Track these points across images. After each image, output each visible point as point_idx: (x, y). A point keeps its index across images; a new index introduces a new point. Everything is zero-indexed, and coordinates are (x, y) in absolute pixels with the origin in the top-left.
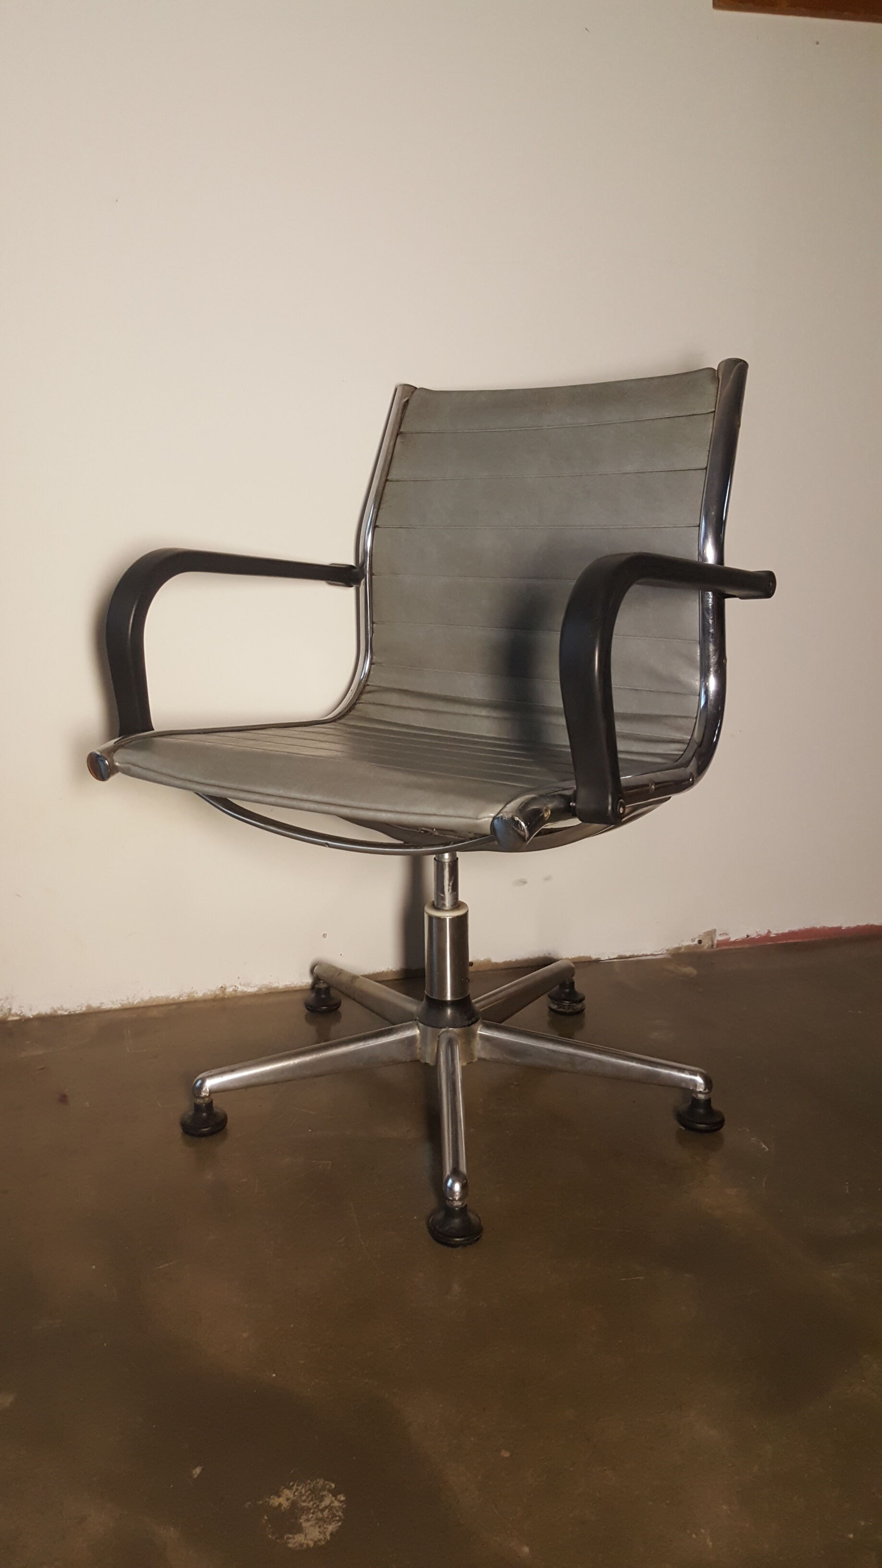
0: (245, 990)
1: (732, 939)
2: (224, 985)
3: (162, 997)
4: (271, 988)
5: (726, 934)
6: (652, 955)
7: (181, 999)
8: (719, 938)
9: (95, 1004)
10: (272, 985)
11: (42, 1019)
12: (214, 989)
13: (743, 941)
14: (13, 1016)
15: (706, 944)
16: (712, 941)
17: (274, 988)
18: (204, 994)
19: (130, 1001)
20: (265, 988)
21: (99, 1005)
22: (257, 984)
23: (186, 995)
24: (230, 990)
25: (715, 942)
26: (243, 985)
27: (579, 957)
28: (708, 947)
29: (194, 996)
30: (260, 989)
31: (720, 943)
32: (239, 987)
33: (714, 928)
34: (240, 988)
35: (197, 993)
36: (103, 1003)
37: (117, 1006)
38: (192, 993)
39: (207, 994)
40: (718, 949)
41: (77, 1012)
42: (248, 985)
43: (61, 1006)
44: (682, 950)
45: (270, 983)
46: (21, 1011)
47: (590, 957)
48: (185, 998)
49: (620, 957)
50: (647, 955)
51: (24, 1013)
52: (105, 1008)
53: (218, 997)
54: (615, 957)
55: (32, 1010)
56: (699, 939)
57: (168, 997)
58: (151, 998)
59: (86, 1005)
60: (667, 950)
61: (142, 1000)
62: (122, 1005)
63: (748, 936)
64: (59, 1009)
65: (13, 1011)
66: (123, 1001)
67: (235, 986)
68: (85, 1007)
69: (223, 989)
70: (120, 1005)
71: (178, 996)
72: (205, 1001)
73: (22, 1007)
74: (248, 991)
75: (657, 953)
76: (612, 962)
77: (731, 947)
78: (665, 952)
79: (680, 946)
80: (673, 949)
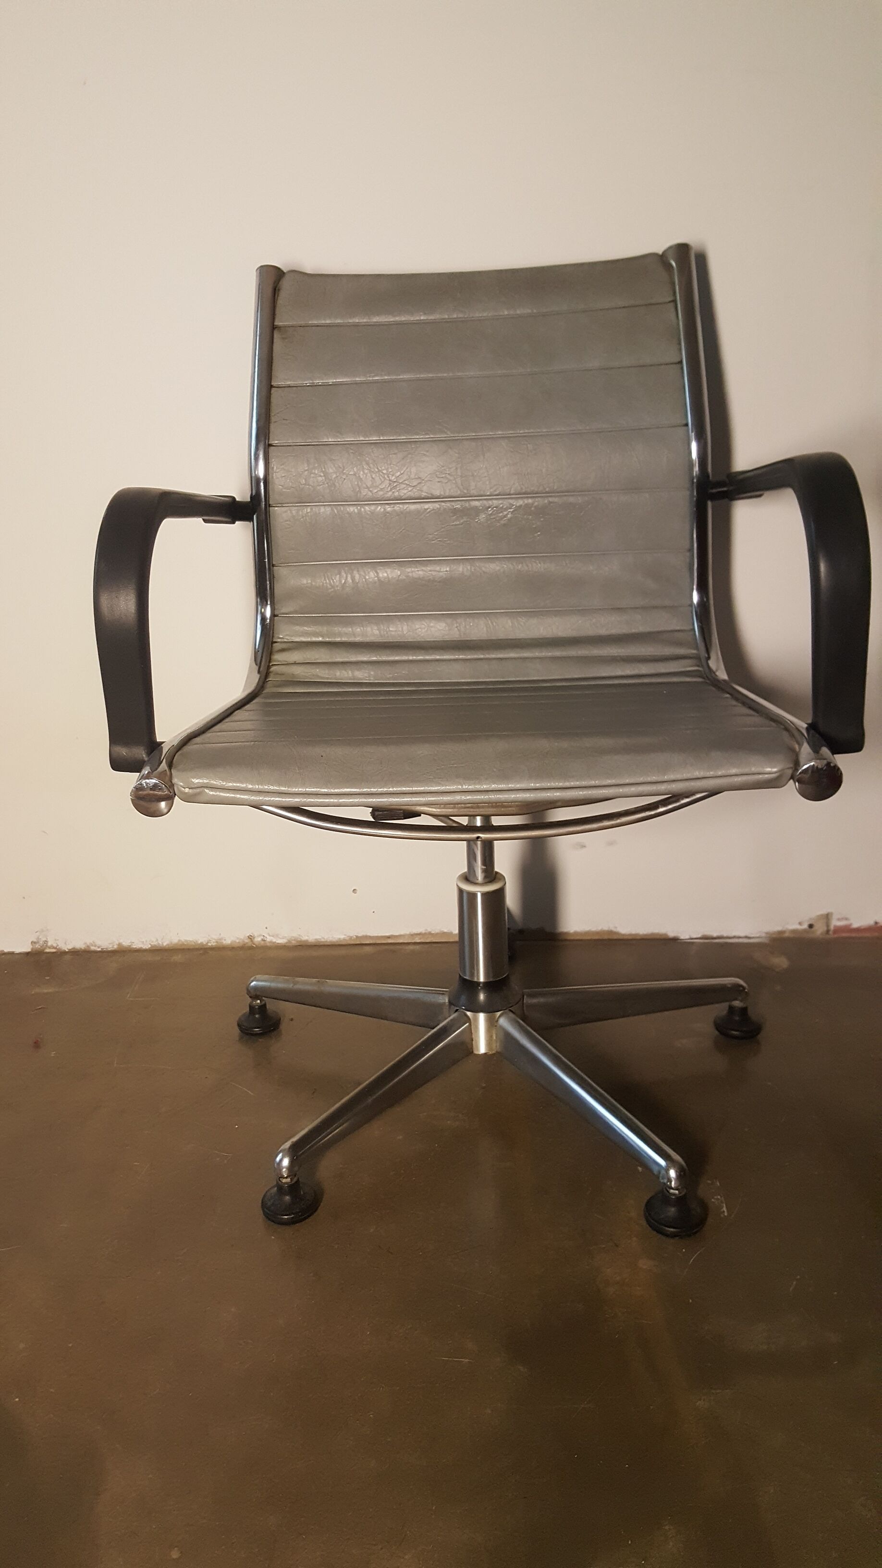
0: (274, 941)
1: (855, 925)
2: (252, 934)
3: (191, 941)
4: (301, 941)
5: (846, 919)
6: (746, 937)
7: (210, 944)
8: (835, 923)
9: (126, 943)
10: (302, 938)
11: (75, 953)
12: (242, 938)
13: (869, 929)
14: (50, 948)
15: (820, 930)
16: (828, 925)
17: (304, 941)
18: (232, 942)
19: (161, 943)
20: (294, 940)
21: (129, 944)
22: (286, 935)
23: (214, 941)
24: (258, 939)
25: (832, 928)
26: (271, 936)
27: (652, 934)
28: (822, 934)
29: (223, 943)
30: (289, 941)
31: (838, 930)
32: (268, 937)
33: (829, 911)
34: (268, 939)
35: (225, 940)
36: (133, 943)
37: (147, 946)
38: (220, 939)
39: (235, 942)
40: (836, 936)
41: (109, 949)
42: (277, 936)
43: (94, 943)
44: (787, 935)
45: (299, 935)
46: (57, 943)
47: (666, 935)
48: (214, 944)
49: (705, 937)
50: (739, 937)
51: (60, 946)
52: (136, 948)
53: (246, 945)
54: (699, 936)
55: (67, 943)
56: (809, 923)
57: (196, 941)
58: (179, 940)
59: (117, 943)
60: (767, 933)
61: (171, 943)
62: (152, 946)
63: (876, 923)
64: (92, 946)
65: (49, 944)
66: (152, 942)
67: (264, 936)
68: (117, 944)
69: (250, 938)
70: (150, 946)
71: (206, 942)
72: (232, 948)
73: (58, 940)
74: (277, 942)
75: (752, 936)
76: (693, 943)
77: (854, 935)
78: (764, 935)
79: (784, 929)
80: (774, 933)
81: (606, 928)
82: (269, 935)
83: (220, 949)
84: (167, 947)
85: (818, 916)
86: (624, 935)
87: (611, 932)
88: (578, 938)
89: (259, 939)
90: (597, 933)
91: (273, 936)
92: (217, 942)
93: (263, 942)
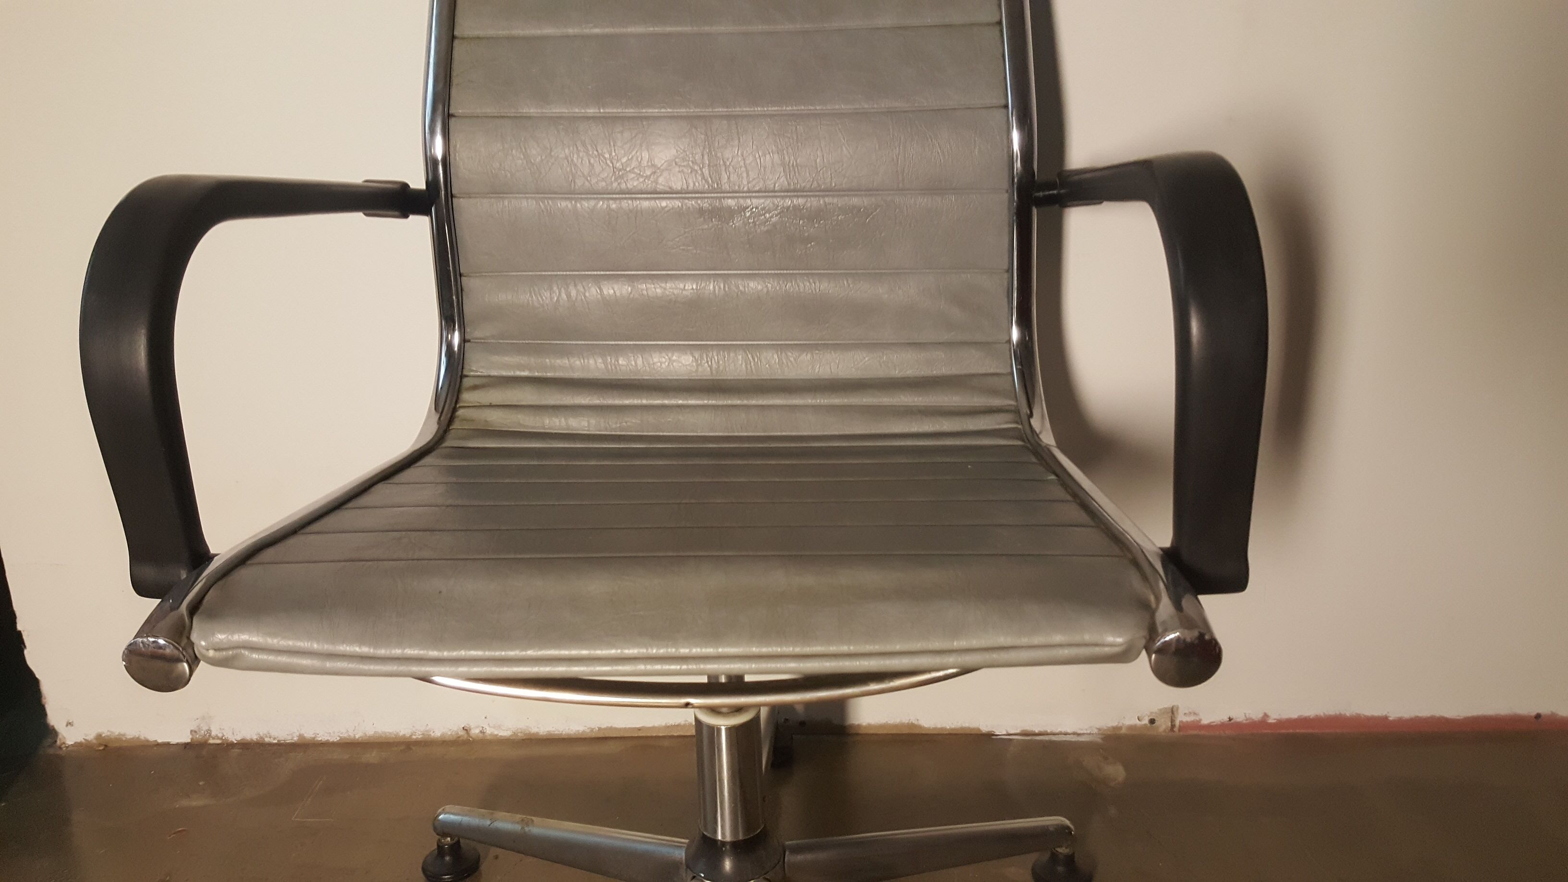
0: (496, 733)
1: (1205, 721)
3: (390, 733)
4: (529, 734)
5: (1195, 714)
6: (1074, 734)
7: (414, 737)
8: (1181, 718)
9: (309, 734)
10: (530, 729)
11: (245, 745)
12: (456, 729)
13: (1222, 726)
14: (214, 738)
15: (1163, 725)
16: (1172, 721)
17: (533, 734)
18: (442, 735)
19: (352, 735)
20: (521, 732)
21: (313, 736)
22: (510, 728)
23: (420, 733)
25: (1177, 723)
26: (491, 727)
27: (962, 728)
28: (1165, 731)
29: (430, 735)
30: (515, 734)
31: (1184, 726)
32: (488, 728)
33: (1175, 704)
34: (489, 731)
35: (434, 732)
36: (318, 734)
37: (334, 738)
38: (427, 731)
39: (447, 734)
40: (1181, 733)
41: (288, 741)
42: (499, 727)
43: (269, 734)
44: (1123, 731)
45: (528, 727)
46: (223, 734)
47: (979, 729)
48: (419, 737)
49: (1025, 734)
50: (1066, 734)
51: (226, 737)
52: (321, 740)
53: (461, 739)
54: (1018, 731)
55: (235, 734)
56: (1150, 718)
57: (398, 733)
58: (375, 732)
59: (298, 734)
60: (1099, 729)
63: (1230, 719)
64: (266, 737)
65: (213, 734)
67: (482, 728)
68: (297, 736)
69: (465, 731)
70: (338, 739)
71: (410, 734)
72: (442, 743)
73: (223, 729)
75: (1082, 732)
76: (1010, 740)
77: (1202, 732)
78: (1095, 731)
79: (1120, 725)
80: (1109, 729)
81: (905, 720)
82: (490, 727)
83: (427, 743)
84: (360, 739)
85: (1160, 710)
86: (929, 729)
87: (912, 726)
88: (872, 732)
89: (477, 731)
90: (896, 726)
91: (494, 728)
92: (423, 734)
93: (481, 735)
